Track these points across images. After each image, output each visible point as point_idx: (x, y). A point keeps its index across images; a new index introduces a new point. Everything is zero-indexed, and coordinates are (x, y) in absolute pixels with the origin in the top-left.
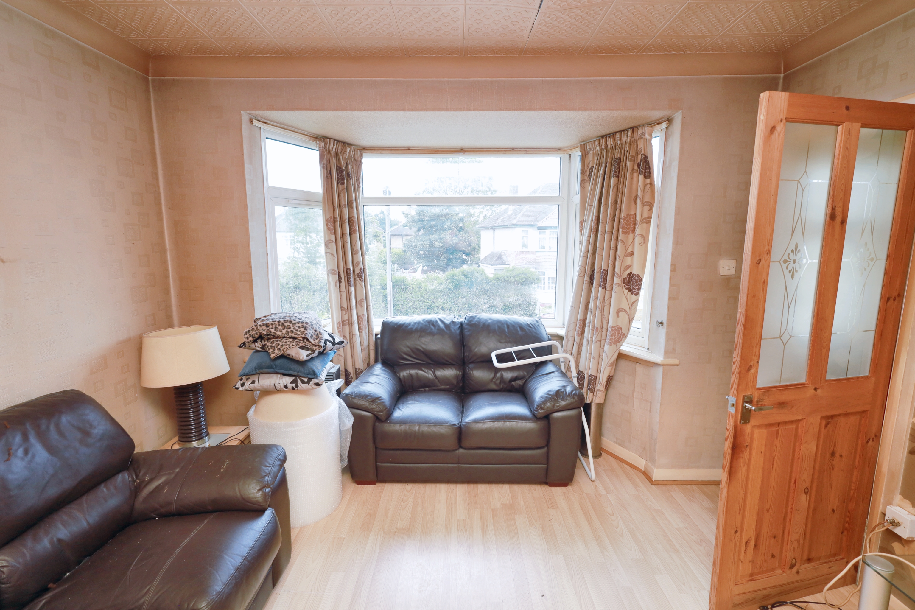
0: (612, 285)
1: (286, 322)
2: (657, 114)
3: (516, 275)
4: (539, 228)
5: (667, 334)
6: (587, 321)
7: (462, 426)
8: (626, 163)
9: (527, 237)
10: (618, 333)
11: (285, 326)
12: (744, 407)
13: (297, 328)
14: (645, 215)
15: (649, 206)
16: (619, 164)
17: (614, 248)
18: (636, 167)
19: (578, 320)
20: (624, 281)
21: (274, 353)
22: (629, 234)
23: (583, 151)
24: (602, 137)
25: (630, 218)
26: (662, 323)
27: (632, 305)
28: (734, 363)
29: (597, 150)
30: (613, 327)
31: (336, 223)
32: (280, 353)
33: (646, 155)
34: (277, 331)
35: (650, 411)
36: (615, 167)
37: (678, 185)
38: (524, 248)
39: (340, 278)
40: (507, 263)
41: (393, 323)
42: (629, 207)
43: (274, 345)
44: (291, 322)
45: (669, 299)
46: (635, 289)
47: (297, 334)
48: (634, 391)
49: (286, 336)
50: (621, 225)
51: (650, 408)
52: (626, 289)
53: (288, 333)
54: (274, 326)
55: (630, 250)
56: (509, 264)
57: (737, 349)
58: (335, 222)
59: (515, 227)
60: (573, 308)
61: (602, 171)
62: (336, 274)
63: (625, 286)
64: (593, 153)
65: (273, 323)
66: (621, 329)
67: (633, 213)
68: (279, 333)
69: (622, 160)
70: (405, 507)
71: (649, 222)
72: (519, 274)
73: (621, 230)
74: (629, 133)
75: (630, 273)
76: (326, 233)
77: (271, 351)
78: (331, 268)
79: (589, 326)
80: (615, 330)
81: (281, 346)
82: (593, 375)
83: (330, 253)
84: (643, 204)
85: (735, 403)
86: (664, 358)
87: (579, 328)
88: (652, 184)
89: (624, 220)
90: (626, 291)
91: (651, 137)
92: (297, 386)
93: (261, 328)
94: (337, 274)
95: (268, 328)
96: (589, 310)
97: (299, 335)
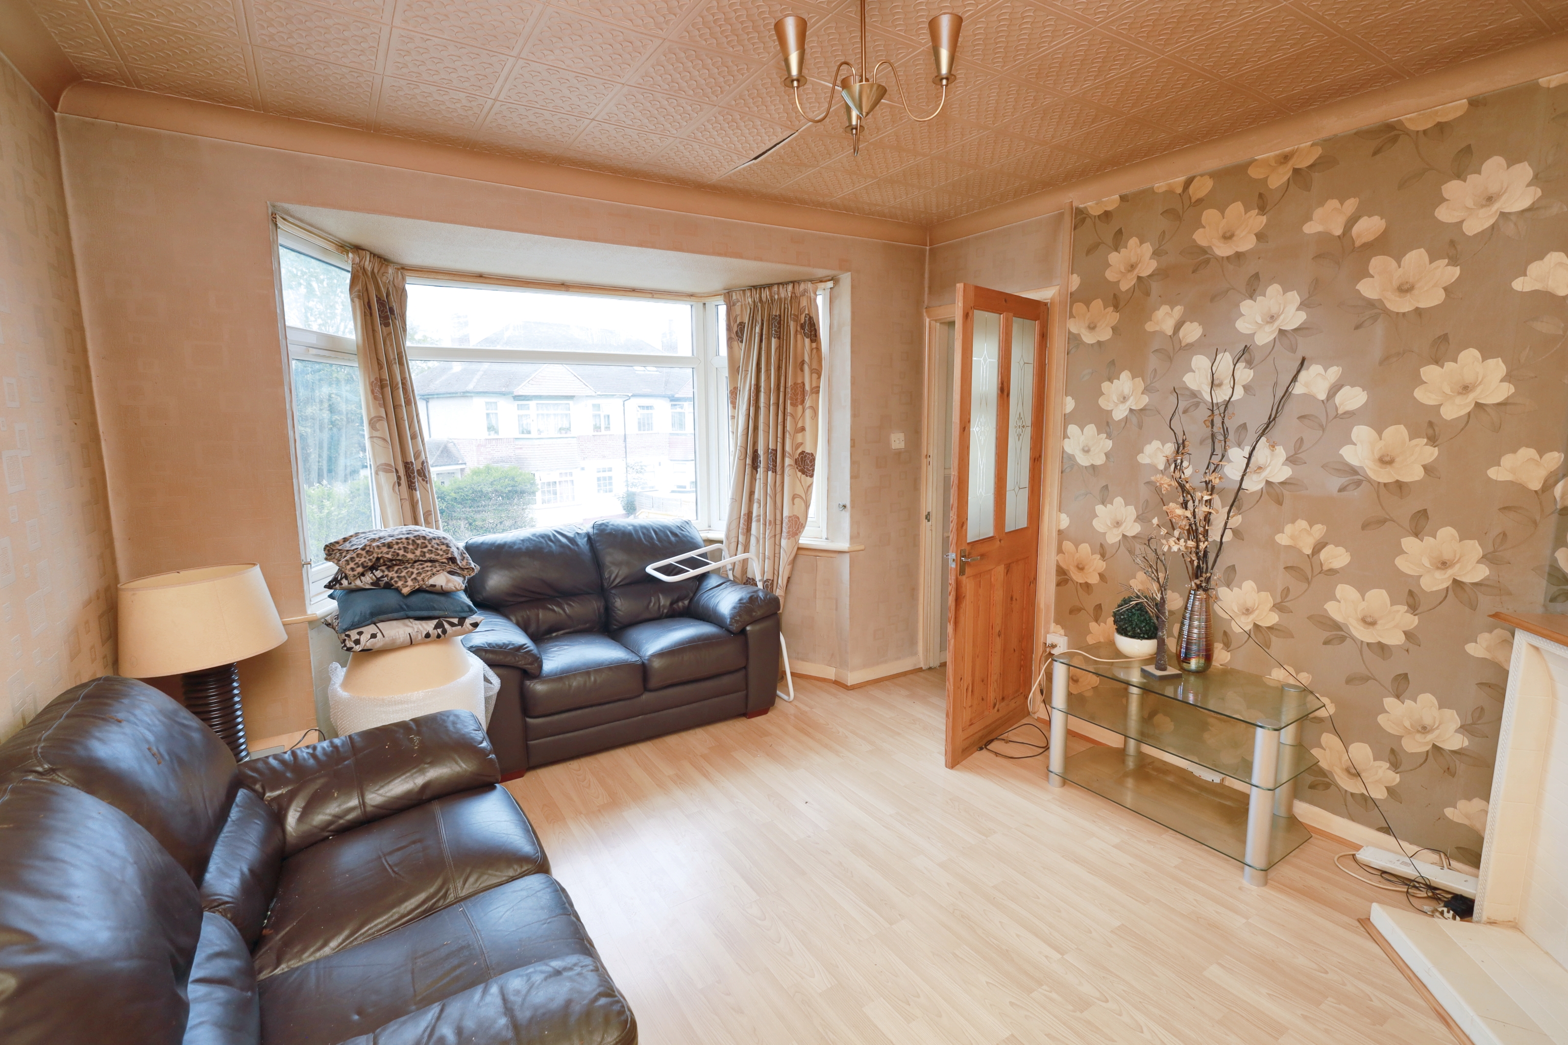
0: (783, 467)
1: (418, 538)
2: (821, 272)
3: (494, 481)
4: (517, 398)
5: (852, 517)
6: (754, 515)
7: (646, 662)
8: (787, 323)
9: (496, 414)
10: (796, 524)
11: (418, 544)
12: (961, 560)
13: (436, 546)
14: (814, 385)
15: (817, 374)
16: (779, 323)
17: (782, 423)
18: (799, 329)
19: (742, 514)
20: (796, 461)
21: (407, 586)
22: (797, 406)
23: (728, 301)
24: (755, 287)
25: (797, 387)
26: (845, 506)
27: (807, 490)
28: (952, 522)
29: (749, 303)
30: (790, 517)
31: (385, 389)
32: (417, 584)
33: (811, 316)
34: (408, 553)
35: (836, 609)
36: (775, 326)
37: (852, 352)
38: (492, 433)
39: (399, 478)
40: (460, 462)
41: (487, 544)
42: (795, 375)
43: (403, 574)
44: (424, 538)
45: (852, 477)
46: (810, 471)
47: (438, 554)
48: (815, 590)
49: (421, 558)
50: (789, 396)
51: (837, 605)
52: (799, 471)
53: (423, 554)
54: (401, 545)
55: (800, 425)
56: (465, 464)
57: (953, 509)
58: (382, 387)
59: (471, 397)
60: (733, 500)
61: (758, 329)
62: (393, 472)
63: (797, 468)
64: (742, 305)
65: (399, 541)
66: (798, 518)
67: (799, 381)
68: (410, 556)
69: (782, 318)
70: (590, 785)
71: (818, 392)
72: (500, 479)
73: (789, 402)
74: (790, 287)
75: (803, 452)
76: (371, 406)
77: (400, 584)
78: (383, 461)
79: (758, 521)
80: (792, 520)
81: (417, 573)
82: (770, 580)
83: (379, 438)
84: (812, 371)
85: (955, 558)
86: (850, 544)
87: (744, 524)
88: (818, 349)
89: (792, 389)
90: (799, 474)
91: (816, 295)
92: (444, 632)
93: (380, 551)
94: (394, 470)
95: (392, 550)
96: (756, 501)
97: (442, 555)
